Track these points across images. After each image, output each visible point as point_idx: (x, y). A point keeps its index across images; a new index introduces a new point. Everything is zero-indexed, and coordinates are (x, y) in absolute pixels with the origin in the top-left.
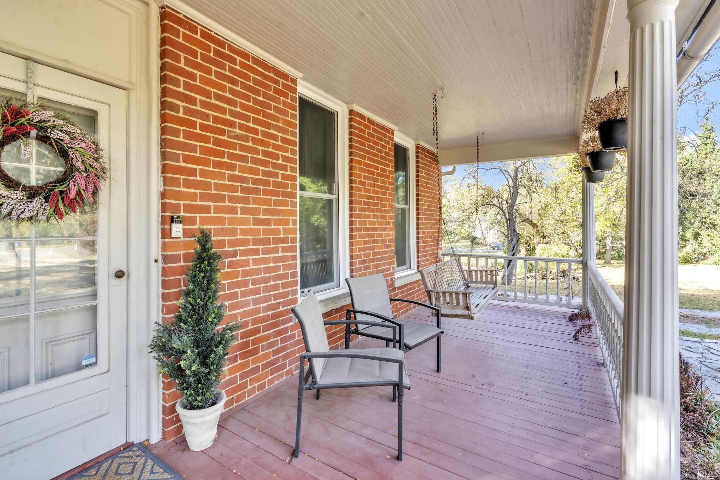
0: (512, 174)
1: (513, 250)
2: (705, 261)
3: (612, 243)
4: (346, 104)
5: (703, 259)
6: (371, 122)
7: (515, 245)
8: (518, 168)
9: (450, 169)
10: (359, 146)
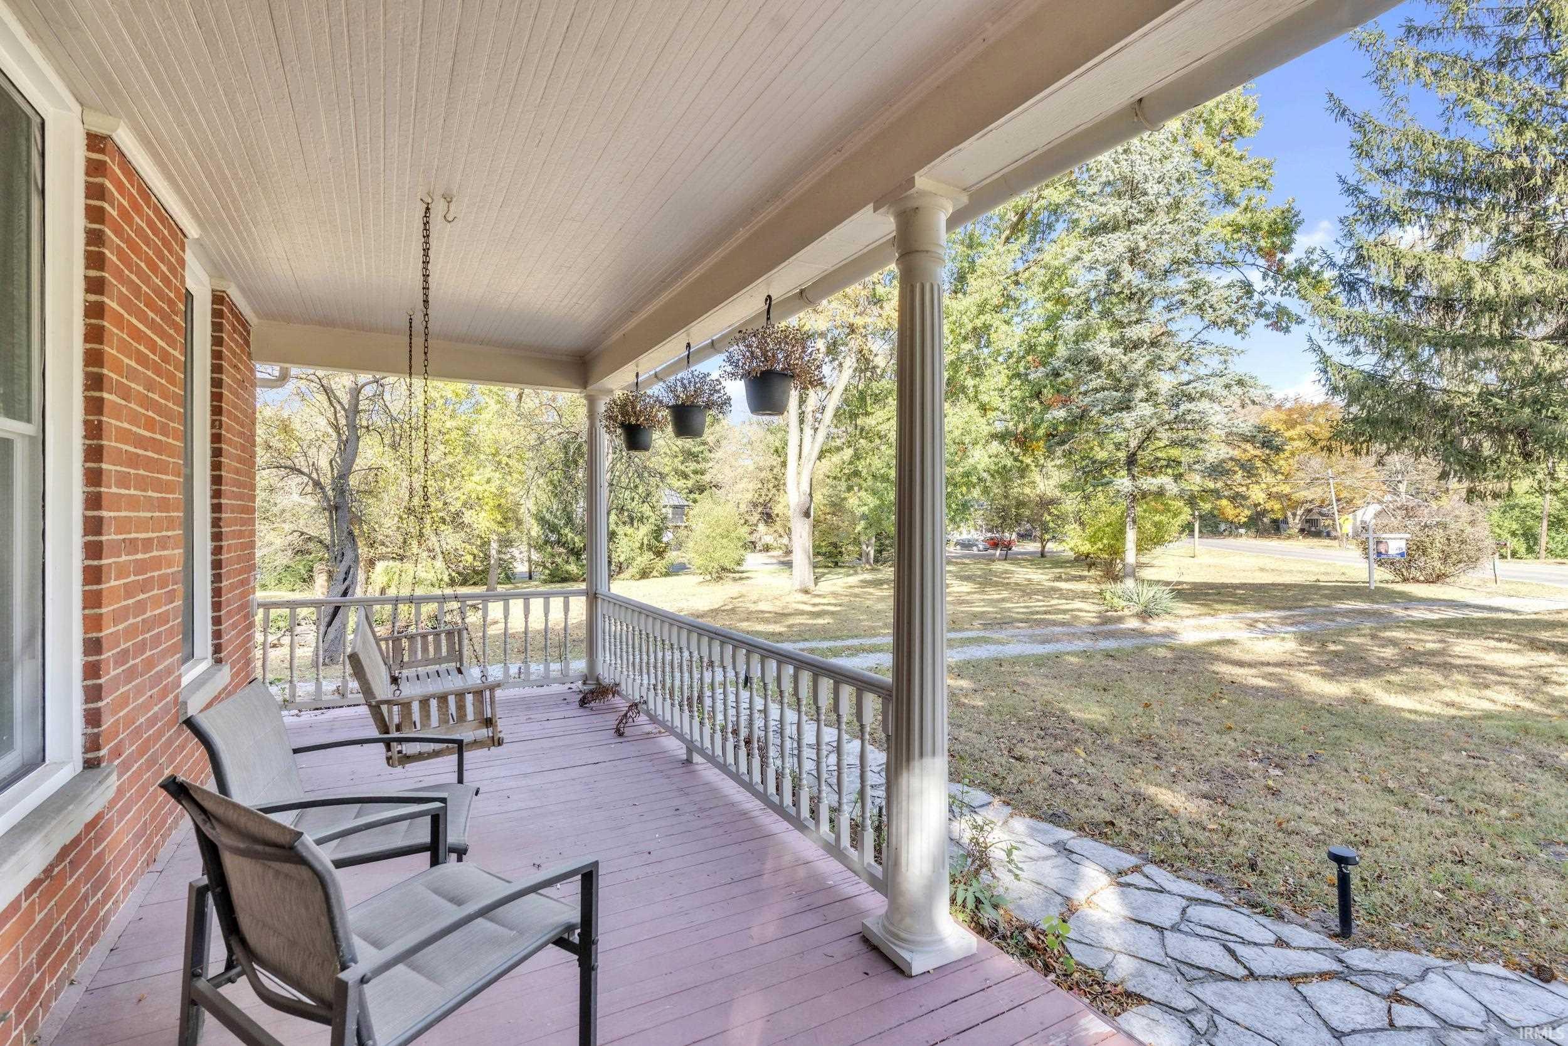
0: (345, 399)
1: (345, 579)
2: (622, 576)
3: (499, 552)
4: (82, 105)
5: (619, 573)
6: (146, 192)
7: (350, 567)
8: (363, 387)
9: (275, 370)
10: (118, 263)
